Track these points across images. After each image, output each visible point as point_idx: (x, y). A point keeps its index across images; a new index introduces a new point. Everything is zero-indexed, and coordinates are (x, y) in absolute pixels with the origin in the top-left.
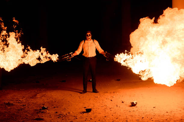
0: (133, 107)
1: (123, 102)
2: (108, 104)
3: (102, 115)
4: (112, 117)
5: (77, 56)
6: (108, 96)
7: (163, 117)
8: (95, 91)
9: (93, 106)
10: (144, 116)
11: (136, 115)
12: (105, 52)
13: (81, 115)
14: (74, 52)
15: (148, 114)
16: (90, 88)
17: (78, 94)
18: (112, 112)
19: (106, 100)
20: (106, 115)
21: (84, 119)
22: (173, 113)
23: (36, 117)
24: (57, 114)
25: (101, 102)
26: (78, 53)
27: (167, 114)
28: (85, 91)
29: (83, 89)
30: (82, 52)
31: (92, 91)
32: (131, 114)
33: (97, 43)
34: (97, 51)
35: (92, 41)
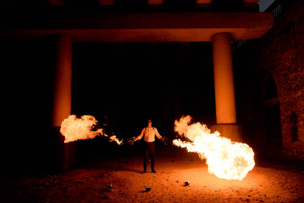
0: (187, 187)
1: (178, 182)
2: (165, 183)
3: (160, 194)
4: (168, 196)
5: (139, 140)
6: (165, 175)
7: (213, 196)
9: (151, 185)
10: (196, 195)
11: (189, 195)
12: (163, 137)
13: (142, 194)
14: (136, 137)
15: (200, 193)
16: (149, 169)
17: (140, 174)
18: (169, 191)
19: (163, 180)
20: (164, 194)
21: (145, 198)
22: (221, 192)
23: (103, 196)
24: (121, 193)
25: (159, 181)
26: (140, 138)
27: (217, 193)
28: (145, 171)
29: (143, 170)
30: (144, 137)
32: (186, 193)
33: (156, 130)
34: (156, 137)
35: (152, 128)
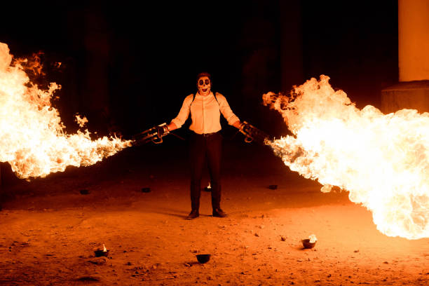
0: (308, 251)
1: (283, 240)
2: (250, 242)
3: (236, 269)
4: (257, 273)
6: (249, 224)
7: (377, 274)
8: (217, 213)
9: (213, 248)
10: (331, 272)
11: (313, 271)
12: (241, 121)
13: (186, 269)
15: (342, 266)
16: (206, 207)
17: (180, 220)
18: (258, 262)
19: (244, 235)
20: (245, 269)
21: (193, 279)
22: (400, 265)
23: (82, 275)
24: (130, 267)
25: (232, 238)
27: (387, 267)
28: (195, 214)
29: (190, 209)
31: (212, 214)
32: (303, 267)
35: (211, 95)
